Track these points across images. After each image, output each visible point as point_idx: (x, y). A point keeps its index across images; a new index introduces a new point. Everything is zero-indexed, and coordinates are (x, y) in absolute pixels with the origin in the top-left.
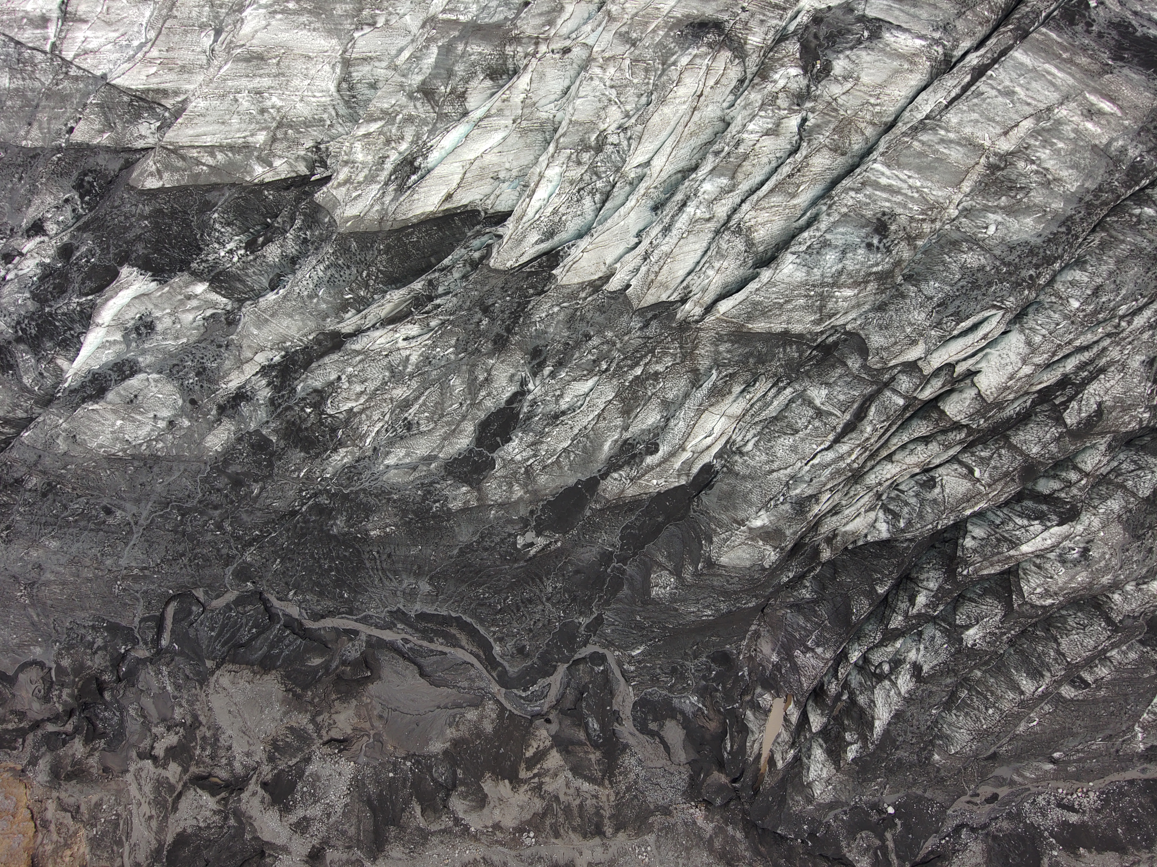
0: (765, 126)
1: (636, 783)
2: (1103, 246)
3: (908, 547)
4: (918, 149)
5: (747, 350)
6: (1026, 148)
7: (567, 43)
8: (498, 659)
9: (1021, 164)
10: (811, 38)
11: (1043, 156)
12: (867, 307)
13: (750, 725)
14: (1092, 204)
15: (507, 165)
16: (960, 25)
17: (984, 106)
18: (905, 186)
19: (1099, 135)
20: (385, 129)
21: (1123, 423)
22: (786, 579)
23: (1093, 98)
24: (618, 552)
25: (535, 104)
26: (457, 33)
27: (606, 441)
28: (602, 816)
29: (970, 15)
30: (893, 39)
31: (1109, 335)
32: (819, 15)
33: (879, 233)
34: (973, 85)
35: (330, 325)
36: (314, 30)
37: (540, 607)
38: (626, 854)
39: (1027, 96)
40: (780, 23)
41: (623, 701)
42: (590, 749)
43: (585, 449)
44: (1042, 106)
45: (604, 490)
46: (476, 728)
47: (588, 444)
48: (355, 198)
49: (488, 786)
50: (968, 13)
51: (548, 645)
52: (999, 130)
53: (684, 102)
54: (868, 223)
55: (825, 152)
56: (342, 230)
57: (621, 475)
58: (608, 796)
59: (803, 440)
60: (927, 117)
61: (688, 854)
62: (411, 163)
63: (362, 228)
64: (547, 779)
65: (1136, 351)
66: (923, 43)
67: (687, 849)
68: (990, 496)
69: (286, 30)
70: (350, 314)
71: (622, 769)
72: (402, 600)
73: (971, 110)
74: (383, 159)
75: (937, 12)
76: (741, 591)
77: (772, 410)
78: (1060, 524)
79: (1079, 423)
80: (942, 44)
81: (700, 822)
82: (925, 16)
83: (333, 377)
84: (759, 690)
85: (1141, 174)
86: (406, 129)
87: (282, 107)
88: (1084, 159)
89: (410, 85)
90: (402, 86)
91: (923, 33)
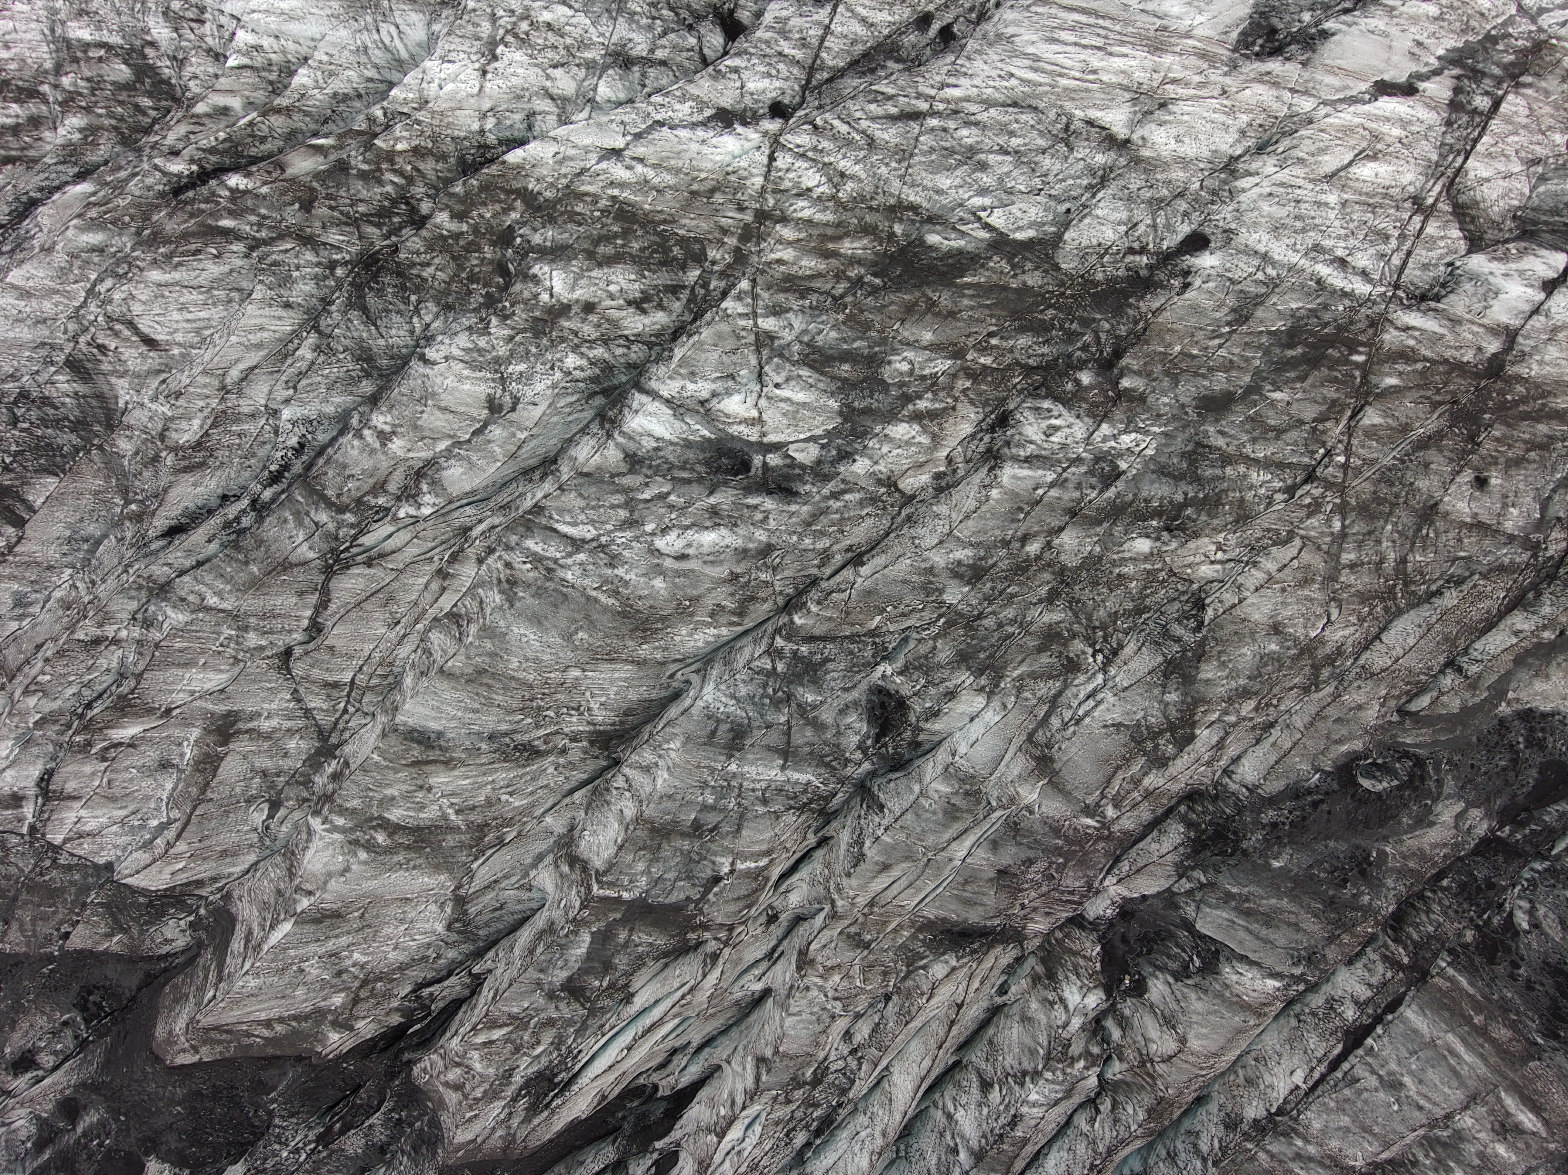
6: (1412, 1163)
10: (1117, 942)
16: (1332, 953)
17: (1359, 1103)
19: (1514, 1163)
20: (514, 1036)
23: (1509, 1102)
26: (618, 915)
30: (1235, 978)
32: (1128, 907)
34: (1345, 1059)
36: (414, 868)
39: (1419, 1093)
44: (1438, 1111)
48: (470, 1120)
50: (1343, 936)
52: (1376, 1148)
56: (450, 1162)
60: (1280, 1111)
62: (550, 1080)
63: (479, 1156)
66: (1277, 984)
69: (374, 877)
73: (1341, 1110)
74: (509, 1073)
75: (1299, 937)
82: (1282, 942)
86: (543, 1033)
87: (367, 963)
89: (550, 983)
90: (539, 984)
91: (1278, 969)
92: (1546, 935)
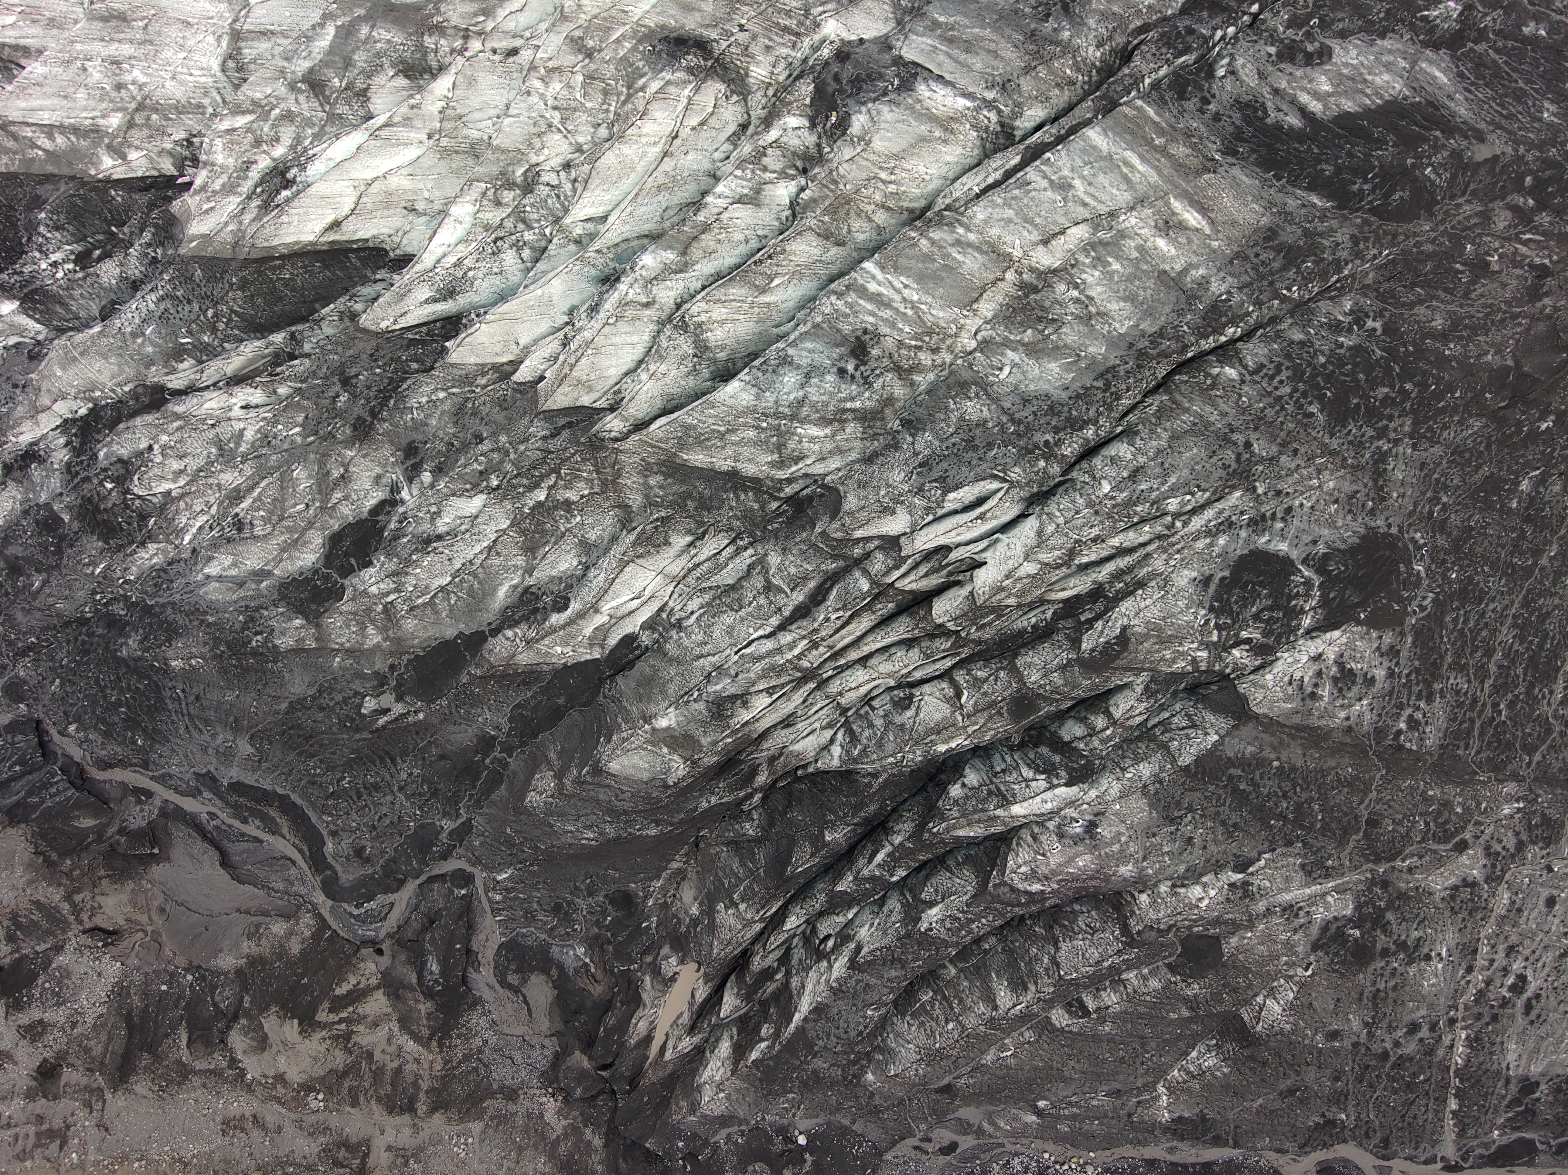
0: (739, 190)
1: (480, 1051)
2: (1161, 413)
3: (869, 785)
4: (925, 250)
5: (684, 489)
6: (1073, 266)
7: (518, 43)
8: (330, 860)
9: (1061, 287)
10: (830, 80)
11: (1090, 280)
12: (854, 455)
13: (645, 996)
14: (1146, 354)
15: (426, 194)
16: (1027, 85)
17: (1025, 201)
18: (898, 298)
19: (1172, 258)
20: (255, 125)
21: (1162, 659)
22: (705, 805)
23: (1177, 205)
24: (502, 738)
25: (460, 118)
26: (362, 12)
27: (501, 584)
28: (417, 1088)
29: (1042, 72)
30: (928, 94)
31: (1159, 537)
32: (845, 49)
33: (856, 357)
34: (1020, 169)
35: (155, 375)
37: (389, 798)
38: (439, 1142)
39: (1086, 193)
40: (793, 54)
41: (487, 940)
42: (421, 998)
43: (471, 592)
44: (1103, 209)
45: (490, 651)
46: (281, 946)
47: (476, 585)
48: (206, 212)
49: (270, 1023)
50: (1040, 68)
51: (396, 849)
52: (1035, 236)
53: (655, 144)
54: (844, 341)
55: (810, 237)
56: (183, 252)
57: (516, 634)
58: (432, 1062)
59: (742, 620)
60: (948, 206)
61: (519, 1155)
62: (283, 174)
63: (209, 252)
64: (361, 1028)
65: (1185, 563)
66: (969, 104)
67: (520, 1149)
68: (970, 730)
70: (186, 365)
71: (464, 1030)
72: (214, 761)
73: (1007, 204)
74: (248, 165)
75: (996, 63)
76: (633, 812)
77: (727, 577)
78: (1066, 785)
79: (1093, 650)
80: (997, 108)
81: (549, 1116)
82: (978, 66)
83: (143, 445)
84: (666, 950)
85: (1224, 319)
86: (282, 129)
87: (146, 82)
88: (1145, 289)
89: (293, 72)
90: (282, 72)
91: (971, 90)
92: (1242, 82)
